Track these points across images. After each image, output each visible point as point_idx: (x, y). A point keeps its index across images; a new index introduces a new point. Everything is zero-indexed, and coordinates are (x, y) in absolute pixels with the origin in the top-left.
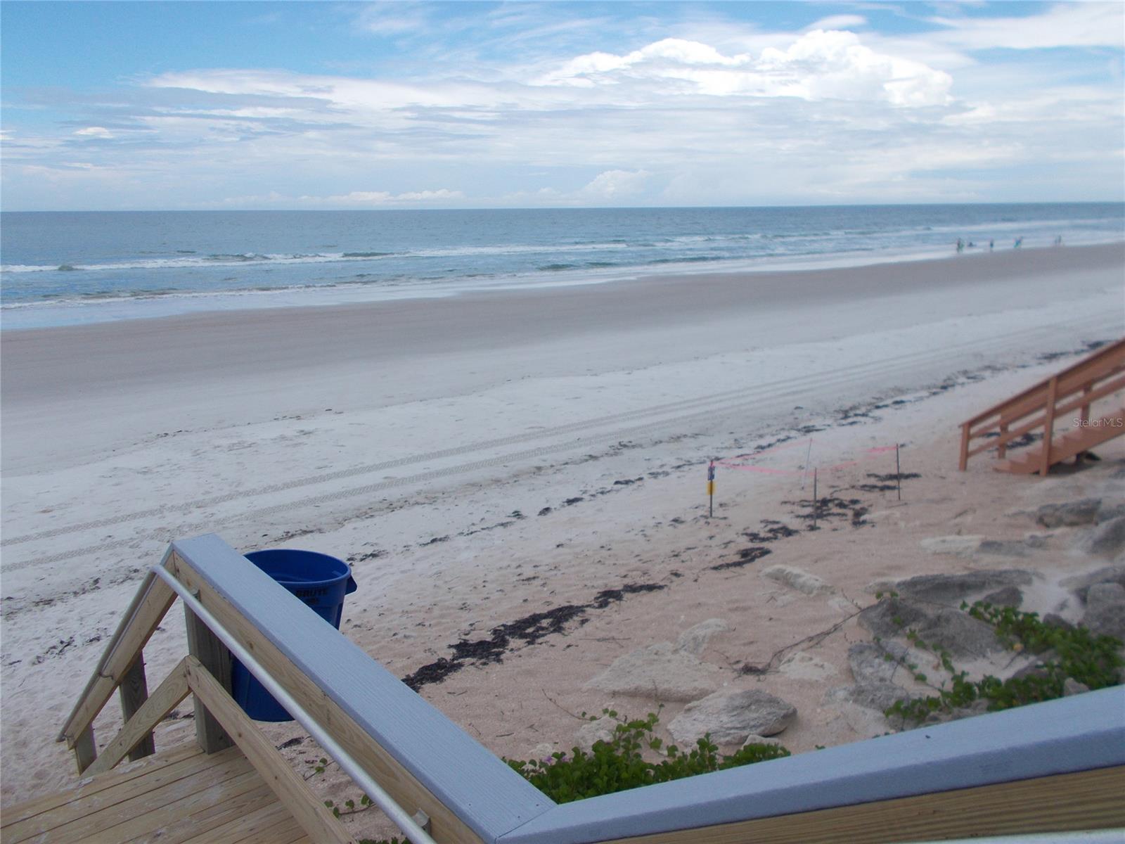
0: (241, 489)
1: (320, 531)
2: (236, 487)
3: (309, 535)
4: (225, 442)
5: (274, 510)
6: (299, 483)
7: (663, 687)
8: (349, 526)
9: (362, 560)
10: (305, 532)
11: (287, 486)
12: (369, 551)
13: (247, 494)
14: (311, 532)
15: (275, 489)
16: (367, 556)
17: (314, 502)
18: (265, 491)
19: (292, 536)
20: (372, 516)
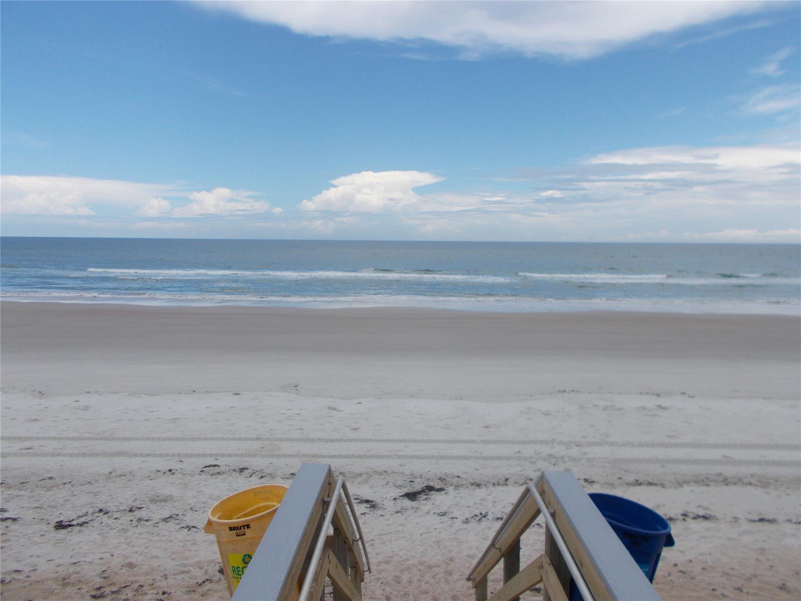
0: (608, 440)
1: (663, 486)
2: (605, 437)
4: (602, 404)
5: (629, 461)
8: (687, 488)
9: (694, 518)
11: (641, 445)
12: (701, 512)
13: (612, 444)
15: (632, 445)
16: (698, 516)
17: (661, 462)
18: (625, 445)
20: (708, 485)
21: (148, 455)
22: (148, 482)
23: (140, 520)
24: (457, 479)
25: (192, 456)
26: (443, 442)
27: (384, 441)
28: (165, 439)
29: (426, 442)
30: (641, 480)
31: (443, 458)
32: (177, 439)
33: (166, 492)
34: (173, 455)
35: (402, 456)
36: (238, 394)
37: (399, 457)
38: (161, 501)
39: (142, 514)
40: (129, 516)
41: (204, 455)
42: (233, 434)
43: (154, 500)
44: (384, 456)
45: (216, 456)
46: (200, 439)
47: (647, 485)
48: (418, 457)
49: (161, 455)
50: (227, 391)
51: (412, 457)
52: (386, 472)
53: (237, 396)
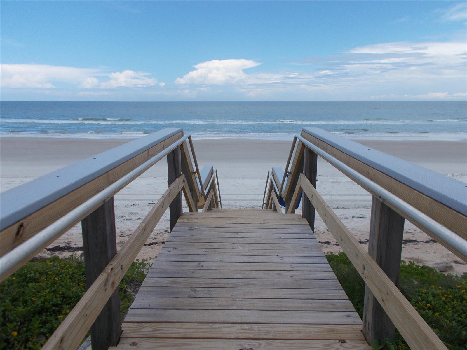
0: (330, 194)
1: (348, 209)
2: (329, 193)
3: (344, 209)
4: (332, 180)
5: (337, 201)
6: (350, 195)
7: (420, 258)
8: (358, 209)
9: (357, 218)
10: (344, 208)
11: (345, 195)
12: (361, 216)
13: (331, 195)
14: (345, 208)
15: (340, 195)
16: (359, 217)
17: (351, 201)
18: (337, 195)
19: (339, 208)
20: (368, 208)
21: (122, 200)
22: (125, 209)
23: (127, 219)
24: (260, 207)
25: (141, 200)
26: (254, 195)
27: (227, 195)
28: (127, 194)
29: (246, 195)
30: (339, 207)
31: (254, 200)
32: (133, 194)
33: (134, 211)
34: (133, 200)
35: (236, 200)
36: (156, 178)
37: (234, 200)
38: (134, 214)
39: (127, 218)
40: (122, 219)
41: (147, 200)
42: (158, 192)
43: (130, 214)
44: (227, 200)
45: (152, 200)
46: (143, 194)
47: (342, 208)
48: (242, 200)
49: (127, 200)
50: (150, 177)
51: (240, 200)
52: (228, 205)
53: (155, 179)
